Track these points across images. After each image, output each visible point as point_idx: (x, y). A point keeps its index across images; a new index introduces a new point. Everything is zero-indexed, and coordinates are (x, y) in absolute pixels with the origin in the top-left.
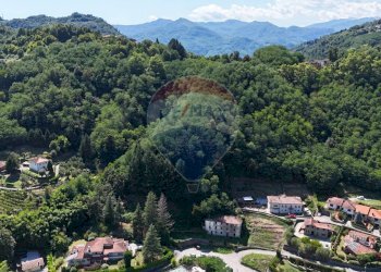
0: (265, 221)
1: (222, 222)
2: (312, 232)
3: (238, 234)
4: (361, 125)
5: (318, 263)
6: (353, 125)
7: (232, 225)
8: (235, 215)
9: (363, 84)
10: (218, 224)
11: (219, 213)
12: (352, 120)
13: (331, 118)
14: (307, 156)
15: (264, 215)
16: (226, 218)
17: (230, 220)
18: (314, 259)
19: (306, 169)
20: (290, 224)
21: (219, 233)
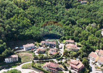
0: (25, 53)
2: (40, 52)
3: (17, 60)
4: (43, 19)
6: (40, 19)
7: (15, 58)
8: (15, 54)
9: (40, 6)
10: (10, 59)
11: (9, 55)
12: (40, 18)
13: (34, 18)
14: (31, 30)
15: (24, 52)
16: (12, 56)
17: (14, 56)
18: (43, 60)
19: (32, 34)
20: (33, 52)
21: (11, 62)
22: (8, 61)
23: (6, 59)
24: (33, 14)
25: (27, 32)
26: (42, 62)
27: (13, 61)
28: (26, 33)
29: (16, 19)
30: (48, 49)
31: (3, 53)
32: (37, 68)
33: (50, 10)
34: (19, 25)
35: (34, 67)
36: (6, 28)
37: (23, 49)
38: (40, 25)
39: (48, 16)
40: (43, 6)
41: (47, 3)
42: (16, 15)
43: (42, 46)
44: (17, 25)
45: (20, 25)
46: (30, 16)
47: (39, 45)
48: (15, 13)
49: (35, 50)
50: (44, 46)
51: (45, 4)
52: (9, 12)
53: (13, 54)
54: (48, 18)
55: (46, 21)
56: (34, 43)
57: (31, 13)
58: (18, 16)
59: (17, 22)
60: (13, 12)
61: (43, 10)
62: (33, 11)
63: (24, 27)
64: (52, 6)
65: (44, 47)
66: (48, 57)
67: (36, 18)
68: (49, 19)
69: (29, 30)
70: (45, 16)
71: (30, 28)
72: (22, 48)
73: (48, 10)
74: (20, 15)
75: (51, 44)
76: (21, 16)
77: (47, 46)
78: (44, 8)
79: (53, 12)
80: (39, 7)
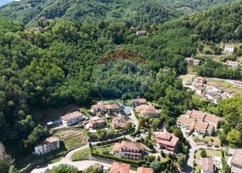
0: (68, 132)
1: (47, 143)
2: (96, 126)
3: (58, 146)
4: (81, 64)
5: (109, 140)
6: (78, 65)
7: (54, 143)
8: (51, 135)
9: (70, 41)
10: (45, 145)
11: (42, 138)
12: (76, 62)
13: (64, 63)
15: (64, 129)
16: (47, 139)
17: (51, 140)
18: (107, 139)
19: (73, 95)
20: (82, 127)
21: (46, 151)
22: (41, 150)
23: (36, 149)
24: (62, 56)
25: (63, 91)
26: (107, 143)
27: (50, 150)
28: (62, 93)
29: (38, 67)
30: (108, 119)
31: (31, 137)
32: (103, 157)
33: (90, 47)
34: (45, 78)
35: (96, 156)
36: (24, 85)
37: (61, 123)
38: (78, 75)
39: (89, 58)
40: (76, 41)
41: (81, 36)
42: (35, 59)
43: (95, 115)
44: (41, 78)
45: (48, 78)
46: (57, 60)
47: (89, 113)
48: (32, 56)
49: (85, 124)
50: (99, 113)
51: (78, 37)
52: (21, 55)
53: (48, 137)
54: (90, 62)
55: (88, 67)
56: (79, 111)
57: (58, 54)
58: (38, 61)
59: (40, 73)
60: (27, 53)
61: (78, 49)
62: (62, 50)
63: (56, 81)
64: (92, 41)
65: (100, 116)
66: (115, 134)
67: (69, 63)
68: (92, 65)
69: (65, 87)
70: (84, 60)
71: (66, 83)
72: (58, 121)
73: (87, 47)
74: (42, 59)
75: (111, 110)
76: (45, 61)
77: (104, 113)
78: (79, 45)
79: (97, 52)
80: (70, 43)
